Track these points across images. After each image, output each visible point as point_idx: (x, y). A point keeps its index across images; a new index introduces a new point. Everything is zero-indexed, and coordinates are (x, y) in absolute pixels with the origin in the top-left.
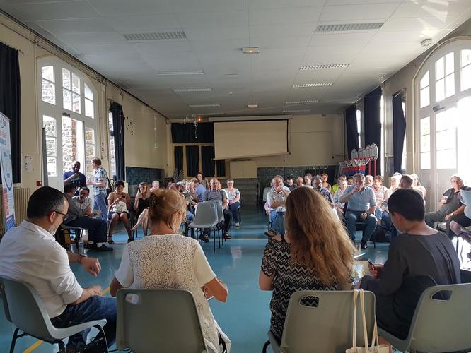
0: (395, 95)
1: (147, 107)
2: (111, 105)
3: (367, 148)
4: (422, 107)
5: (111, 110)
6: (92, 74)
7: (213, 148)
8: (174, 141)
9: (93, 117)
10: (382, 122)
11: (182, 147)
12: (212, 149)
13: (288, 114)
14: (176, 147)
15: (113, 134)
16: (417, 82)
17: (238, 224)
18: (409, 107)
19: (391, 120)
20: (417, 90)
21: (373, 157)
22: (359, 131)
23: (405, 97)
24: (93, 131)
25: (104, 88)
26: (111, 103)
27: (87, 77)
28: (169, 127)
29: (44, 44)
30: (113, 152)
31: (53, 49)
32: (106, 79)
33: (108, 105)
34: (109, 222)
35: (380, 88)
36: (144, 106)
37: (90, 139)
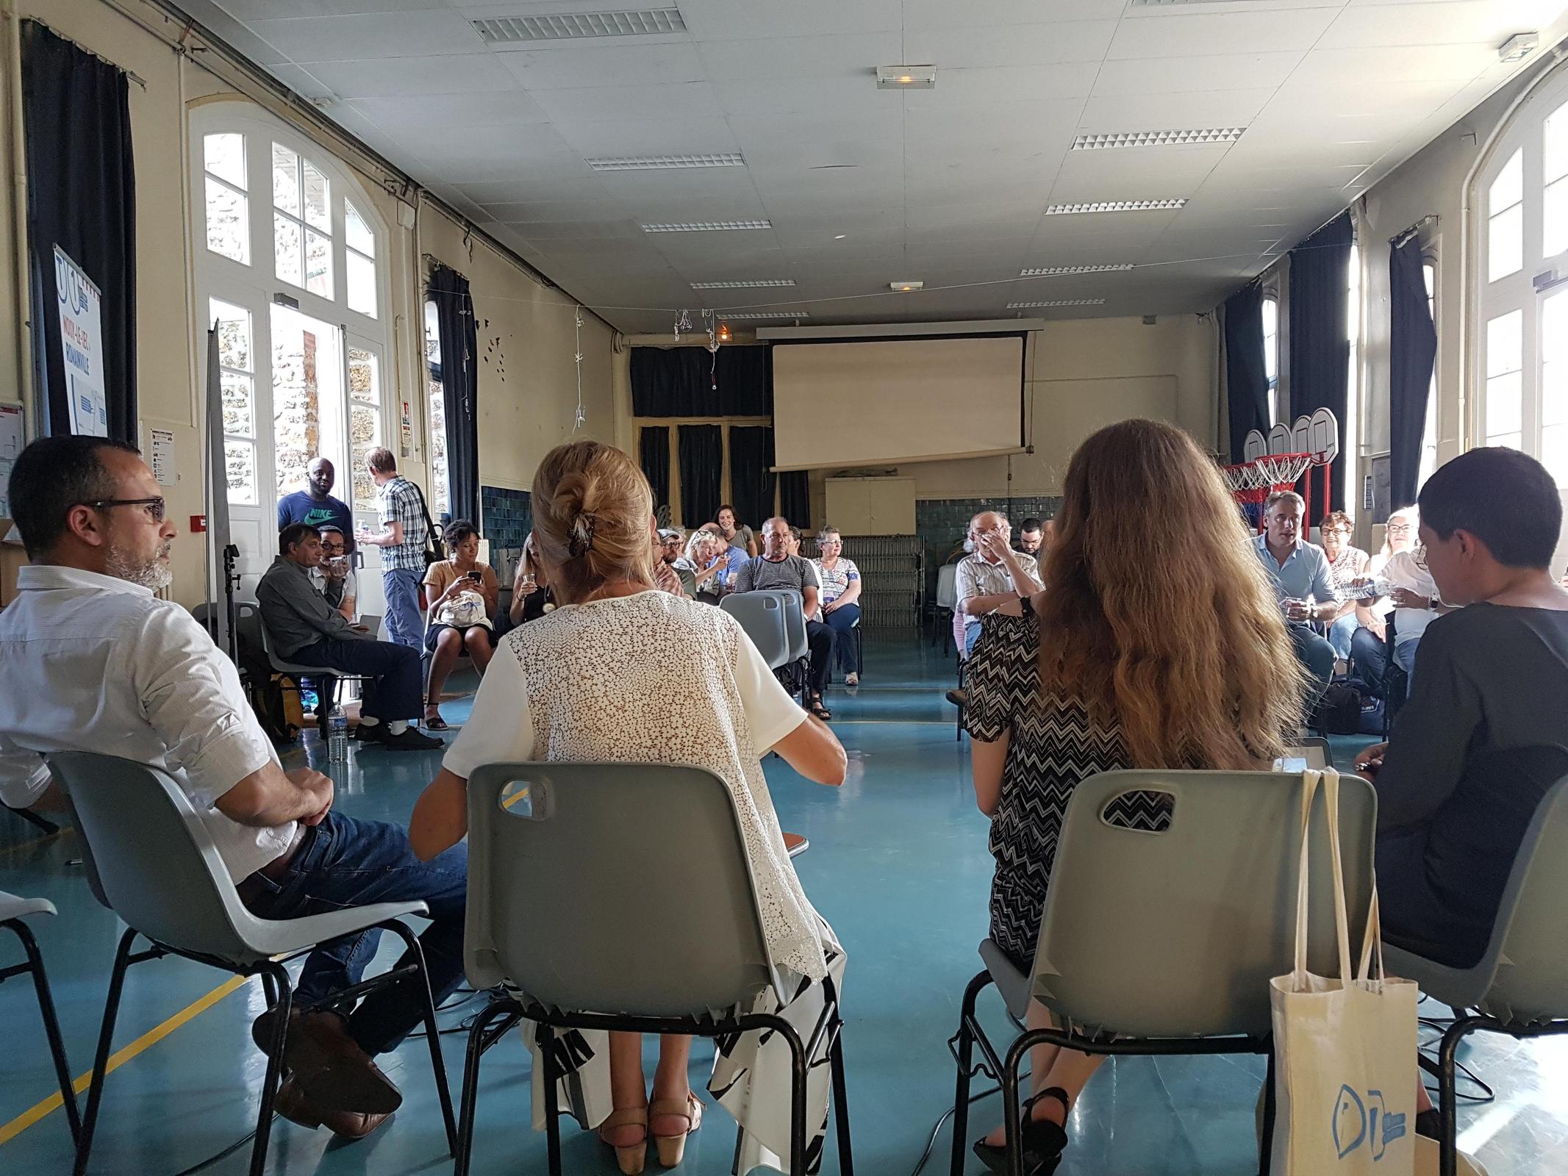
0: (1400, 239)
1: (551, 292)
2: (434, 276)
3: (1301, 423)
4: (1491, 280)
5: (434, 294)
6: (372, 168)
7: (770, 431)
8: (639, 409)
9: (374, 315)
10: (1352, 334)
11: (666, 429)
12: (767, 437)
13: (1025, 314)
14: (644, 429)
15: (440, 374)
16: (1478, 193)
17: (853, 677)
18: (1448, 280)
19: (1382, 330)
20: (1478, 218)
21: (1321, 454)
22: (1271, 370)
23: (1433, 247)
24: (373, 362)
25: (408, 216)
26: (431, 270)
27: (354, 180)
28: (621, 362)
29: (213, 58)
30: (439, 436)
31: (241, 77)
32: (417, 186)
33: (424, 276)
34: (428, 657)
35: (1346, 216)
36: (539, 287)
37: (365, 386)
